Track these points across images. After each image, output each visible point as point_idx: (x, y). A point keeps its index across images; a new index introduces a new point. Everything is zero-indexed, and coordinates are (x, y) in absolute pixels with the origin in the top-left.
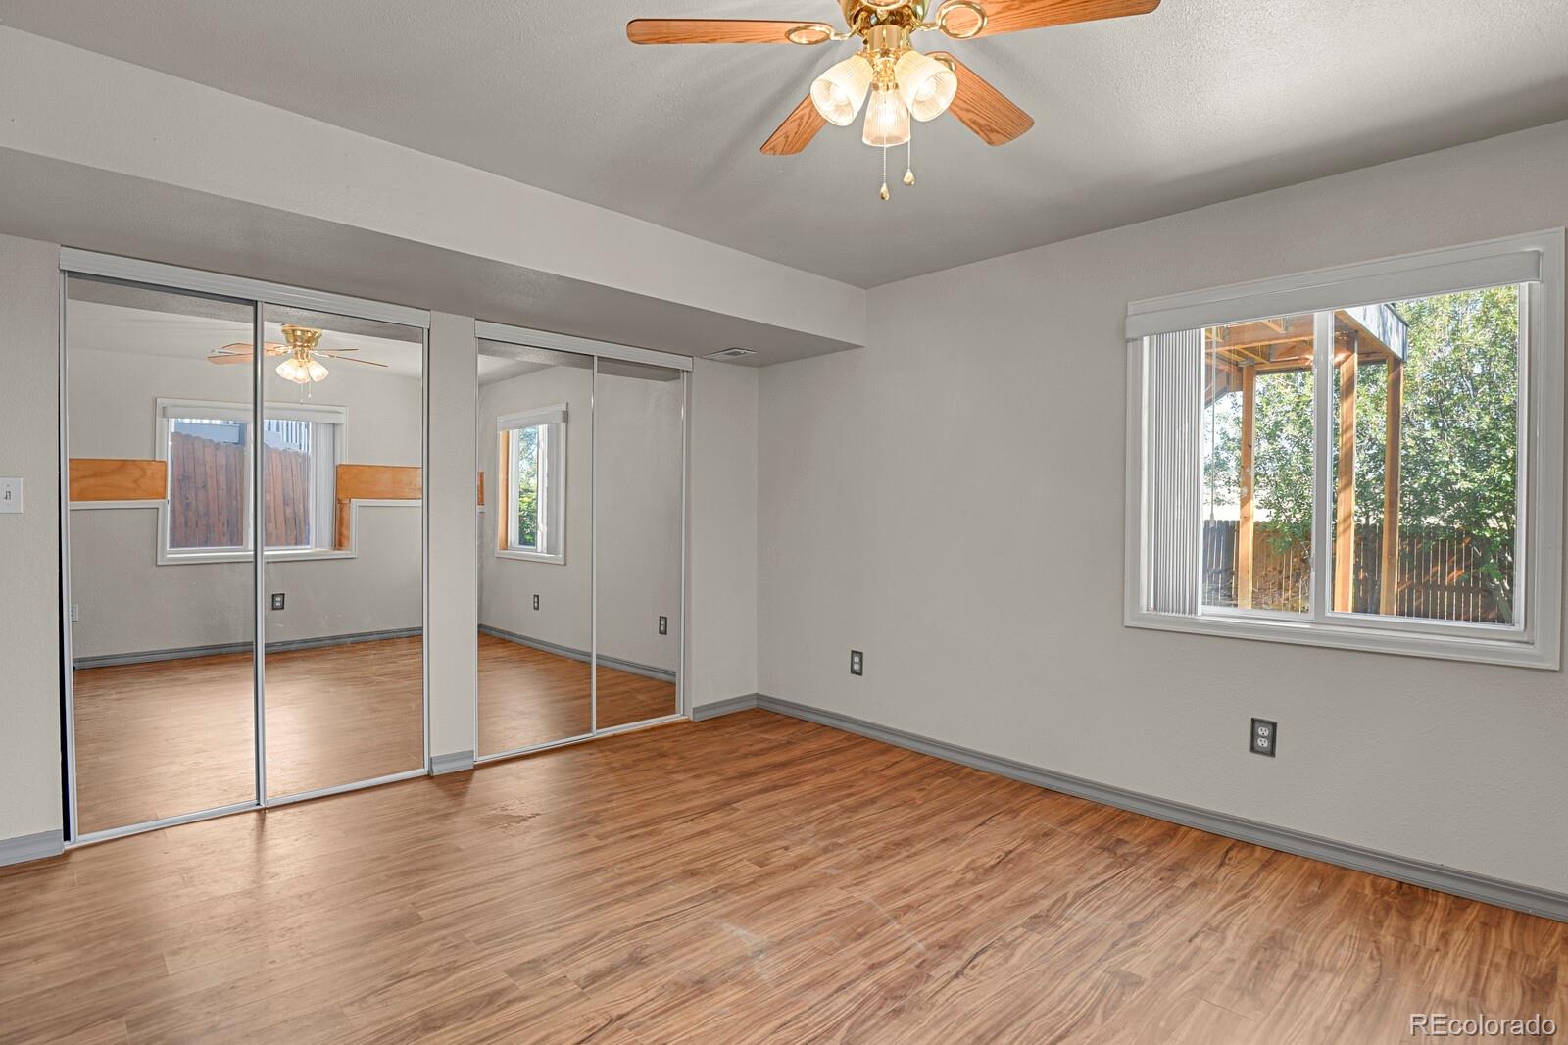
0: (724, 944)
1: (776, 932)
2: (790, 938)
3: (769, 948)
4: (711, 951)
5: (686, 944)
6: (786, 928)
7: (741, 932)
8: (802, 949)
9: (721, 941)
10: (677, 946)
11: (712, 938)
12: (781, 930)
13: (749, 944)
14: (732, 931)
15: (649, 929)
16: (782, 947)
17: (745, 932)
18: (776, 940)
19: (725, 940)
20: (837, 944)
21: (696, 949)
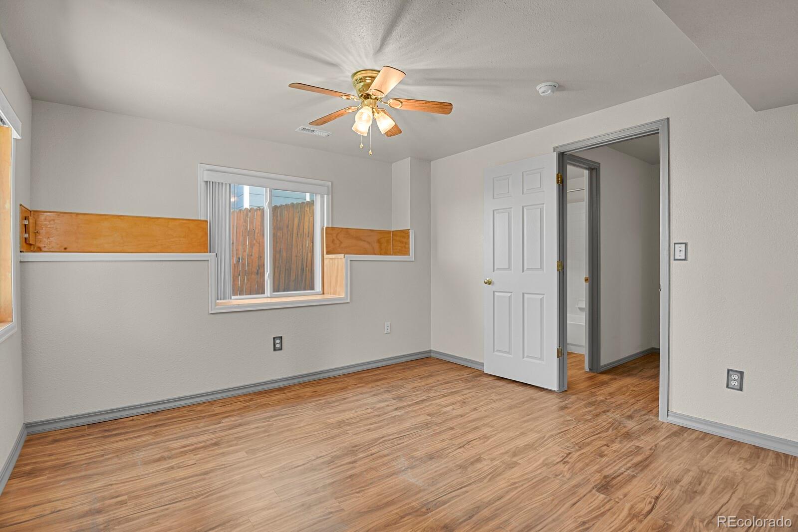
0: (421, 475)
1: (393, 481)
2: (387, 477)
3: (400, 472)
4: (428, 471)
5: (441, 474)
6: (390, 482)
7: (413, 480)
8: (384, 471)
9: (423, 476)
10: (445, 473)
11: (427, 478)
12: (391, 481)
13: (409, 474)
14: (417, 481)
15: (463, 483)
16: (393, 473)
17: (411, 480)
18: (394, 476)
19: (421, 477)
20: (365, 473)
21: (436, 472)
